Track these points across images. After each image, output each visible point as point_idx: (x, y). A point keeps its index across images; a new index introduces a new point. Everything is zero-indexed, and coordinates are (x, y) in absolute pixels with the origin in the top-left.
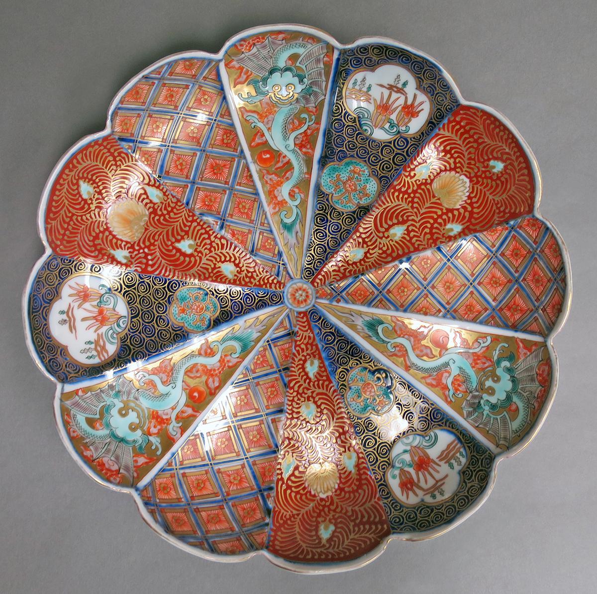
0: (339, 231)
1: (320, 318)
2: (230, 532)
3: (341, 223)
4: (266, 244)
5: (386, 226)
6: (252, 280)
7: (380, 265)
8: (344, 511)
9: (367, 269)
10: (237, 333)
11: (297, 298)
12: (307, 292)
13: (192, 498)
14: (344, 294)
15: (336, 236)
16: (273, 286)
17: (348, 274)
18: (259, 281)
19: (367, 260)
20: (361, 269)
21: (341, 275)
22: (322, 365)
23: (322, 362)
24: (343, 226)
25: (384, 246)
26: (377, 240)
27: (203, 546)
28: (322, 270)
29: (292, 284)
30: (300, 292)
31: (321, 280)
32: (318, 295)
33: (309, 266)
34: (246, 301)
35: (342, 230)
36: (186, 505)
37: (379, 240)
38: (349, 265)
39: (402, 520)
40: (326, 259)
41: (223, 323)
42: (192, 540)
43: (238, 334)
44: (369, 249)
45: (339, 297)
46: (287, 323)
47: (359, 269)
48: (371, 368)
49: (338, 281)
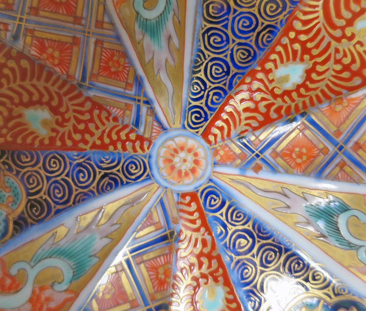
0: (254, 30)
1: (223, 204)
3: (256, 13)
4: (111, 64)
5: (347, 15)
6: (87, 136)
7: (338, 93)
9: (312, 104)
10: (64, 241)
11: (177, 166)
12: (196, 155)
14: (267, 154)
15: (247, 41)
16: (129, 145)
17: (274, 115)
18: (101, 138)
19: (311, 86)
20: (301, 105)
21: (261, 118)
22: (231, 297)
23: (231, 292)
24: (261, 20)
25: (345, 55)
26: (329, 44)
28: (222, 110)
29: (166, 141)
30: (182, 155)
31: (221, 129)
32: (218, 158)
33: (197, 103)
34: (78, 179)
35: (260, 28)
37: (334, 43)
38: (275, 96)
40: (231, 87)
41: (32, 224)
43: (64, 245)
44: (316, 64)
45: (258, 161)
46: (158, 216)
47: (297, 105)
48: (328, 299)
49: (255, 129)
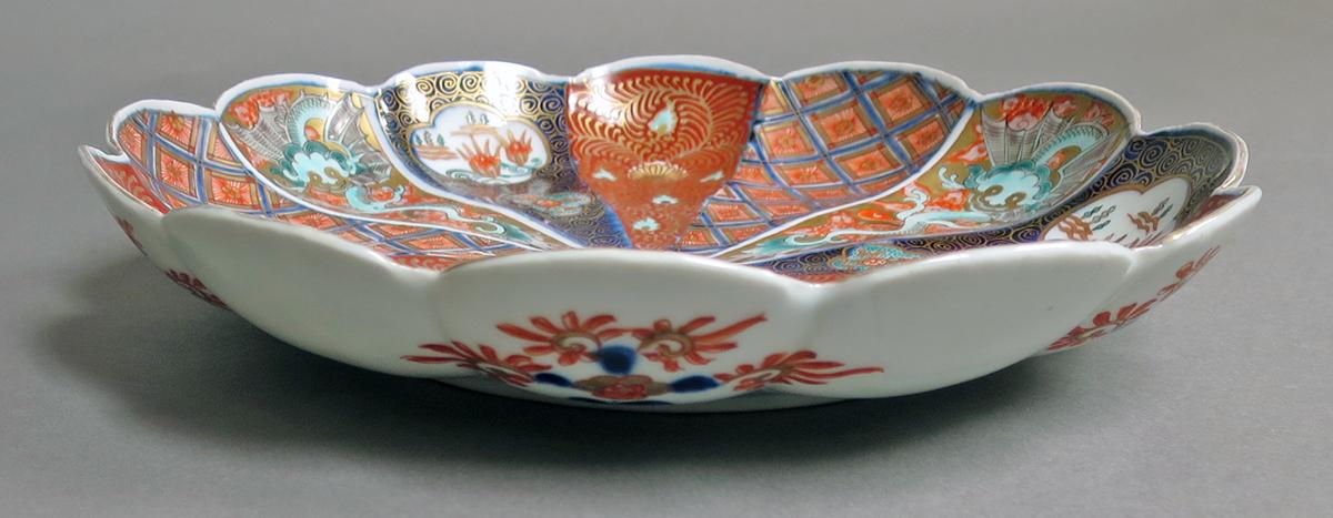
2: (818, 112)
8: (629, 144)
13: (881, 147)
27: (861, 76)
36: (892, 133)
39: (544, 104)
42: (878, 79)
